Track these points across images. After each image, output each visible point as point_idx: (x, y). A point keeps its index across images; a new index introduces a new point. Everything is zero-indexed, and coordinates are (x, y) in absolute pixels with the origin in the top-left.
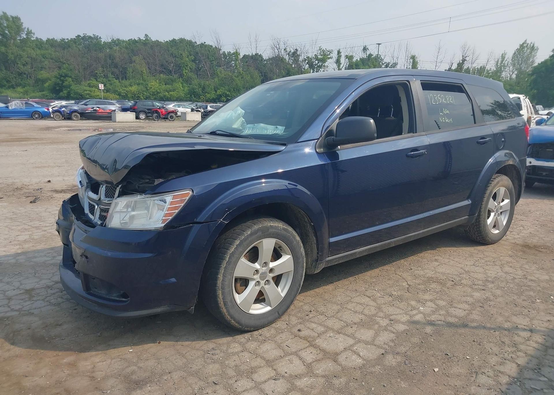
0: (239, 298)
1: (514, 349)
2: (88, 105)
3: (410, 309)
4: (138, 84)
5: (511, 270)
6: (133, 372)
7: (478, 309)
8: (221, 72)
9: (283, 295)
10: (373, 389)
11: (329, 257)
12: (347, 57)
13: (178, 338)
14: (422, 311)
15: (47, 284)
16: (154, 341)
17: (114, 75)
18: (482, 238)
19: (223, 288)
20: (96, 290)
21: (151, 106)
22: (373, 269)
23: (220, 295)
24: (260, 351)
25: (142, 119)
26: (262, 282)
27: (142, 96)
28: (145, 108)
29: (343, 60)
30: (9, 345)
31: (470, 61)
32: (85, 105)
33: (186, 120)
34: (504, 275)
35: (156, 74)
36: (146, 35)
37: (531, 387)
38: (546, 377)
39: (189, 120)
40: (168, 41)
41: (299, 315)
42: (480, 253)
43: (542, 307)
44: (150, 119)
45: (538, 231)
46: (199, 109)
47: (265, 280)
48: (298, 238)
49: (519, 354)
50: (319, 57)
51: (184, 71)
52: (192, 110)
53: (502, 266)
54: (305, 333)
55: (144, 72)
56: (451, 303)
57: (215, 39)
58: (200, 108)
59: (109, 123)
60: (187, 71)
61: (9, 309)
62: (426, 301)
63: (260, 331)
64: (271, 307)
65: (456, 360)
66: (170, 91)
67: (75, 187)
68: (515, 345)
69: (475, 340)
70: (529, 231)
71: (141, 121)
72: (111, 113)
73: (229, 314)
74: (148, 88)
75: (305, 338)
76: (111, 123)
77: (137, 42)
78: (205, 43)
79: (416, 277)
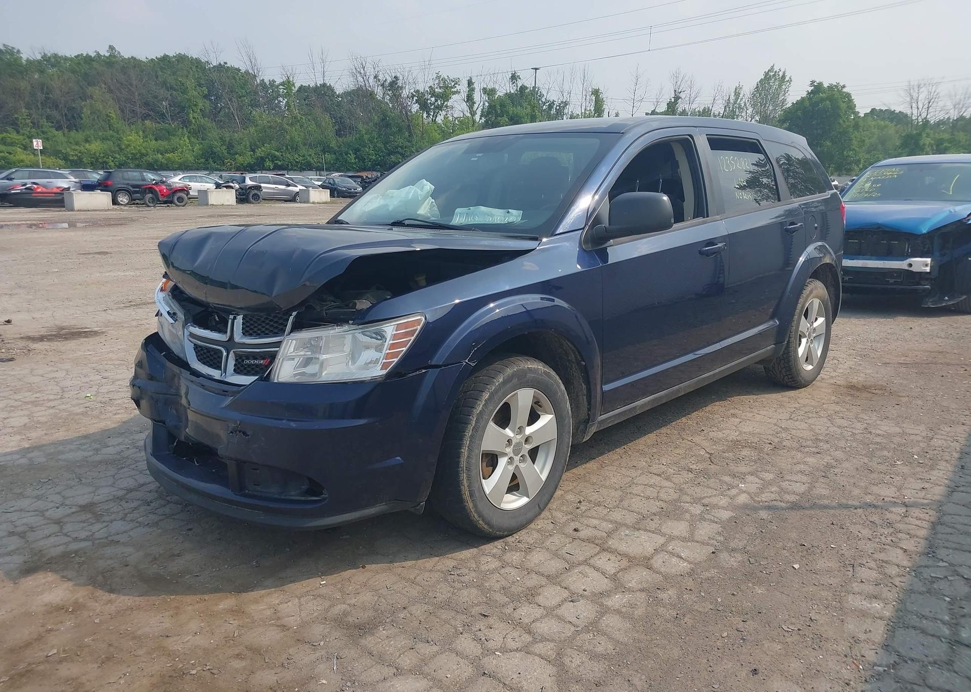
0: (488, 485)
1: (891, 530)
2: (14, 179)
3: (725, 487)
4: (104, 139)
5: (844, 423)
6: (346, 614)
7: (821, 480)
8: (262, 116)
9: (544, 477)
10: (719, 600)
11: (601, 415)
12: (485, 90)
13: (392, 559)
14: (744, 489)
15: (113, 493)
16: (355, 567)
17: (53, 123)
18: (791, 378)
19: (468, 469)
20: (258, 488)
21: (138, 180)
22: (645, 435)
23: (465, 480)
24: (531, 565)
25: (122, 205)
26: (517, 458)
27: (113, 161)
28: (128, 184)
29: (477, 96)
30: (107, 594)
31: (687, 99)
32: (7, 179)
33: (207, 204)
34: (839, 431)
35: (135, 119)
36: (111, 48)
37: (931, 576)
38: (945, 562)
39: (213, 205)
40: (154, 58)
41: (564, 508)
42: (793, 401)
43: (906, 470)
44: (137, 204)
45: (860, 365)
46: (231, 184)
47: (520, 455)
48: (563, 387)
49: (900, 535)
50: (436, 90)
51: (191, 116)
52: (218, 186)
53: (830, 418)
54: (585, 533)
55: (113, 116)
56: (781, 475)
57: (246, 59)
58: (232, 182)
59: (61, 213)
60: (196, 115)
61: (69, 539)
62: (745, 474)
63: (516, 536)
64: (528, 497)
65: (818, 551)
66: (167, 151)
67: (64, 329)
68: (890, 524)
69: (834, 522)
70: (846, 365)
71: (122, 207)
72: (63, 194)
73: (477, 511)
74: (123, 147)
75: (590, 540)
76: (64, 213)
77: (94, 61)
78: (226, 63)
79: (714, 441)
